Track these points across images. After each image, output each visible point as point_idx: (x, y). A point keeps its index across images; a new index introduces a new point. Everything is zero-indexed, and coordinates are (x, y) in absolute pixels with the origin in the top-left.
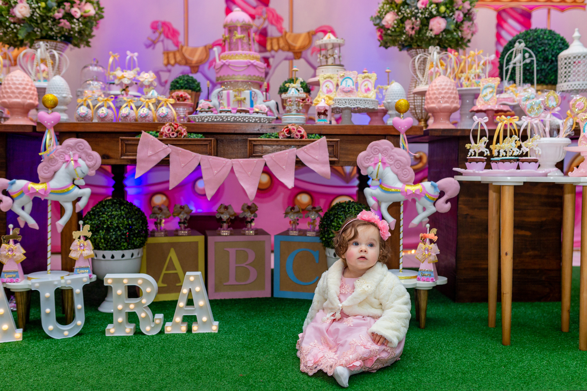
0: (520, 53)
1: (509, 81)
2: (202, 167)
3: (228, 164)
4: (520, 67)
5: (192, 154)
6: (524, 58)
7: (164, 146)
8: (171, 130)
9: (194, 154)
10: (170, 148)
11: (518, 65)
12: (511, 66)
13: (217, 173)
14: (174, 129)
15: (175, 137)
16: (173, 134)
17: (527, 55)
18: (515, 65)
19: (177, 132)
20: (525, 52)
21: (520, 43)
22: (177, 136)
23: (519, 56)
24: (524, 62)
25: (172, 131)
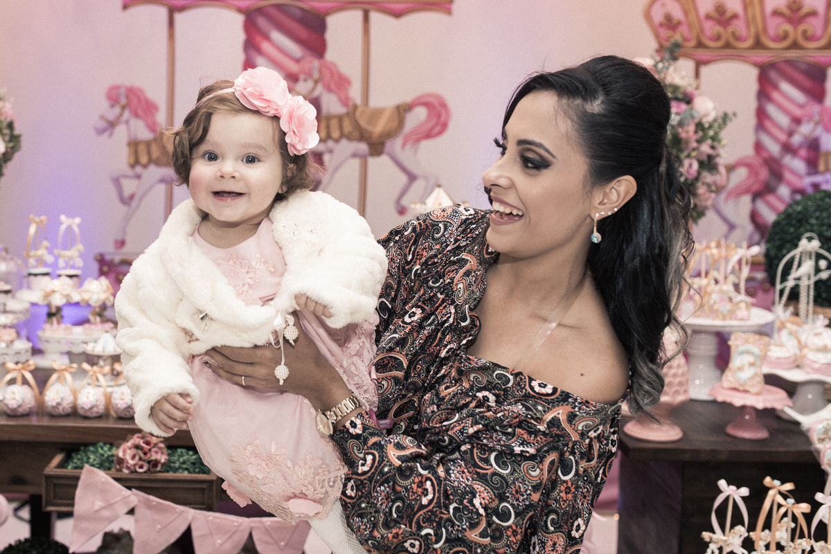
0: (810, 258)
1: (786, 305)
2: (195, 534)
3: (241, 528)
4: (809, 286)
5: (176, 508)
6: (818, 270)
7: (126, 492)
8: (137, 458)
9: (180, 508)
10: (136, 495)
11: (804, 283)
12: (790, 283)
13: (221, 545)
14: (142, 455)
15: (145, 472)
16: (141, 467)
17: (823, 264)
18: (798, 282)
19: (149, 462)
20: (819, 257)
21: (810, 239)
22: (149, 469)
23: (808, 266)
24: (817, 278)
25: (140, 459)
